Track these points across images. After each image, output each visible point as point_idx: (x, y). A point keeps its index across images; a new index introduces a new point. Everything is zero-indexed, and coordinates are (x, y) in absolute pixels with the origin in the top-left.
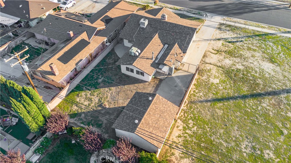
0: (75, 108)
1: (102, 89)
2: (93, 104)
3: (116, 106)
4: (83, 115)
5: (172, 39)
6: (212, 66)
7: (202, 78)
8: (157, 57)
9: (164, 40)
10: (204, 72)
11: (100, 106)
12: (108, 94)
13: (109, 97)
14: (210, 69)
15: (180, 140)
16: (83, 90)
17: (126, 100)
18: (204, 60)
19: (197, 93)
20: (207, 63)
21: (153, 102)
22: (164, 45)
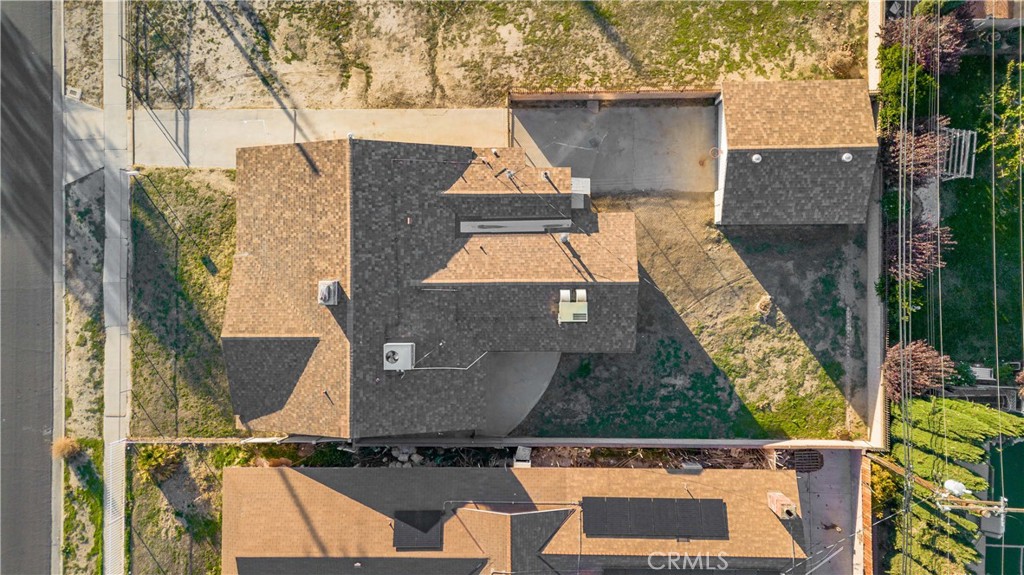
0: (810, 385)
1: (711, 355)
2: (776, 344)
3: (750, 276)
4: (821, 346)
5: (430, 220)
6: (440, 66)
7: (522, 78)
8: (545, 232)
9: (445, 245)
10: (487, 82)
11: (771, 320)
12: (719, 326)
13: (730, 316)
14: (463, 65)
15: (768, 67)
16: (743, 408)
17: (718, 262)
18: (421, 101)
19: (594, 74)
20: (435, 83)
22: (469, 235)
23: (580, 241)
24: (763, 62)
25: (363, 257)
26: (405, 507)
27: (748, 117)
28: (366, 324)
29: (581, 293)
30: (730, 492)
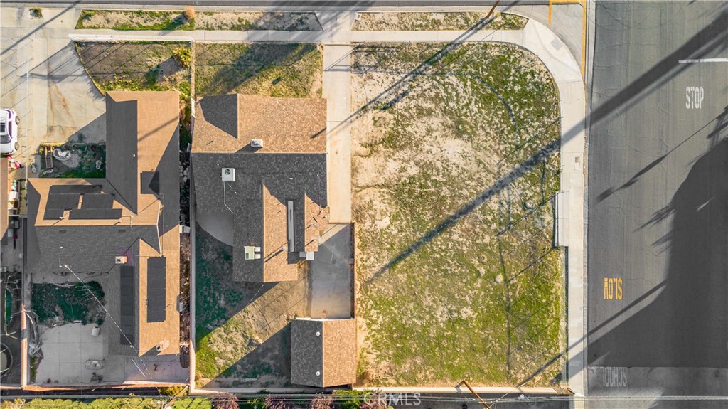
0: (221, 362)
1: (235, 316)
2: (240, 347)
3: (272, 334)
4: (239, 367)
5: (293, 188)
6: (370, 190)
7: (365, 228)
8: (288, 240)
9: (282, 194)
10: (363, 212)
11: (251, 344)
12: (248, 320)
13: (253, 326)
14: (371, 201)
15: (369, 342)
16: (210, 331)
17: (278, 319)
18: (355, 181)
19: (366, 262)
20: (363, 188)
21: (323, 337)
22: (287, 205)
23: (284, 256)
24: (371, 339)
25: (274, 159)
26: (161, 176)
27: (338, 331)
28: (243, 160)
29: (258, 256)
30: (169, 324)
